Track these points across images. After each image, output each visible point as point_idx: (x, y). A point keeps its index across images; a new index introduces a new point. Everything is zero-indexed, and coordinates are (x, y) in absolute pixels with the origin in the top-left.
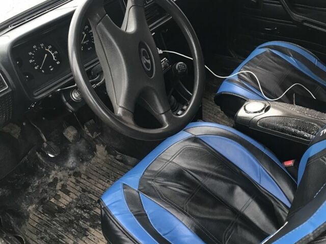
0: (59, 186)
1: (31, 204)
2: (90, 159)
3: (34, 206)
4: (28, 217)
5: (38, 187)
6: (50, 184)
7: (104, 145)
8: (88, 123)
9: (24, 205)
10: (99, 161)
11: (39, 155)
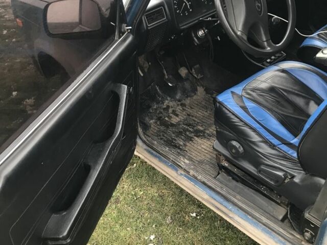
0: (170, 110)
1: (152, 119)
2: (193, 96)
3: (154, 121)
4: (150, 126)
5: (156, 109)
6: (164, 109)
7: (203, 88)
8: (195, 67)
9: (147, 119)
10: (199, 98)
11: (157, 88)
